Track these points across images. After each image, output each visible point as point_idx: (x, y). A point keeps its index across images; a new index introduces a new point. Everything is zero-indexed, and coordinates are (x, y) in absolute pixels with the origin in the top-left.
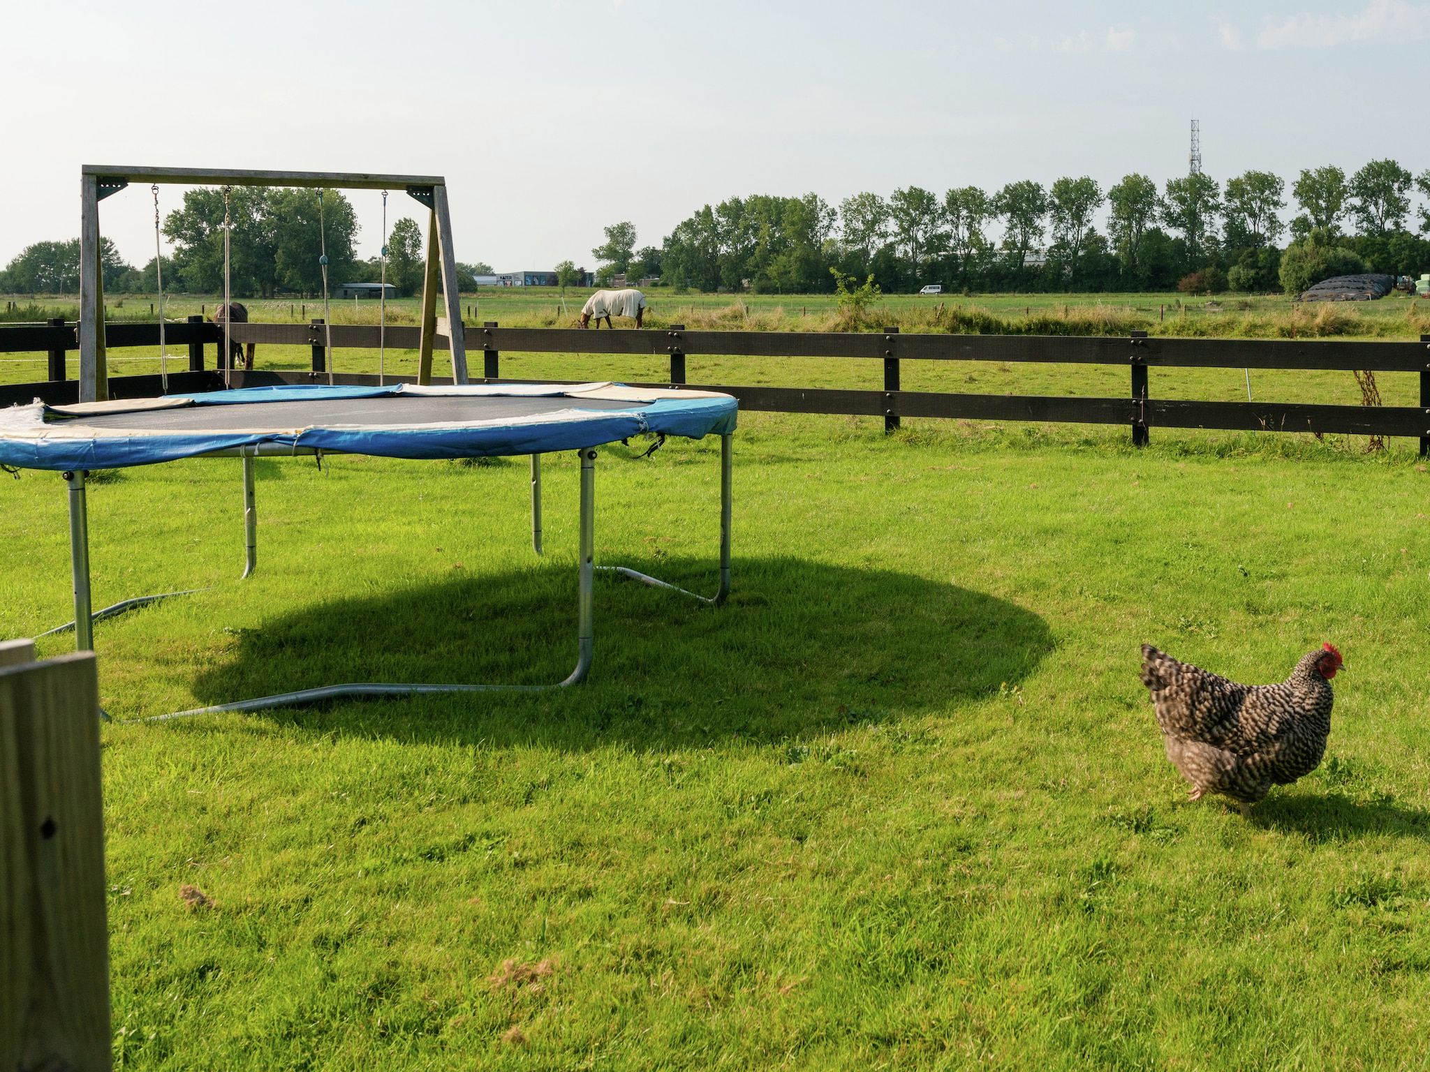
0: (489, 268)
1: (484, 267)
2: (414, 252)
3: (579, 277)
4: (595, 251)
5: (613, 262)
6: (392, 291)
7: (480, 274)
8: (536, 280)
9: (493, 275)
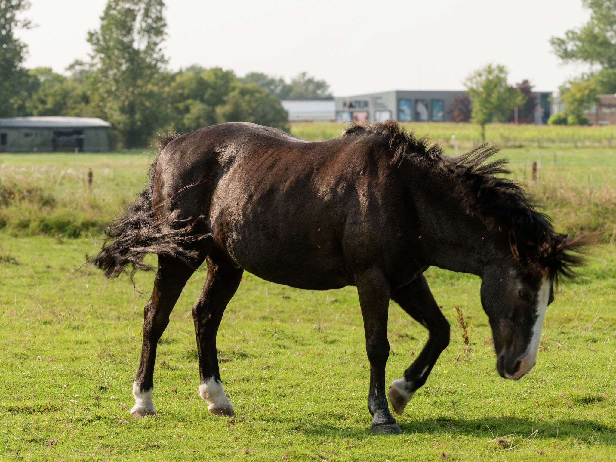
0: (321, 85)
1: (310, 81)
2: (152, 46)
3: (520, 100)
4: (559, 43)
5: (597, 67)
6: (103, 135)
7: (302, 97)
8: (421, 108)
9: (330, 98)
